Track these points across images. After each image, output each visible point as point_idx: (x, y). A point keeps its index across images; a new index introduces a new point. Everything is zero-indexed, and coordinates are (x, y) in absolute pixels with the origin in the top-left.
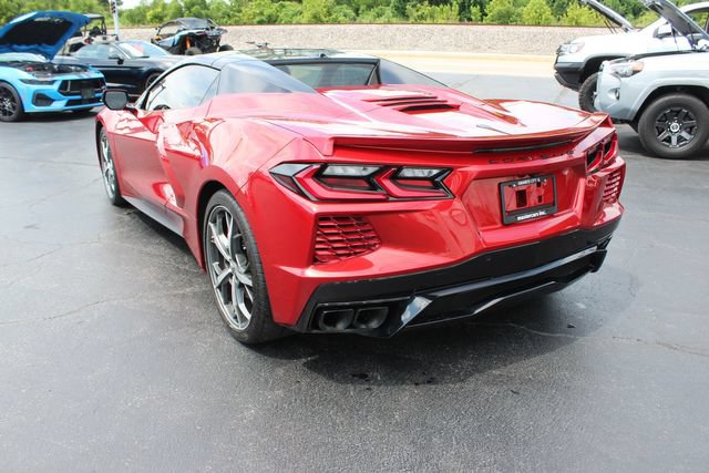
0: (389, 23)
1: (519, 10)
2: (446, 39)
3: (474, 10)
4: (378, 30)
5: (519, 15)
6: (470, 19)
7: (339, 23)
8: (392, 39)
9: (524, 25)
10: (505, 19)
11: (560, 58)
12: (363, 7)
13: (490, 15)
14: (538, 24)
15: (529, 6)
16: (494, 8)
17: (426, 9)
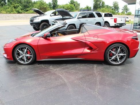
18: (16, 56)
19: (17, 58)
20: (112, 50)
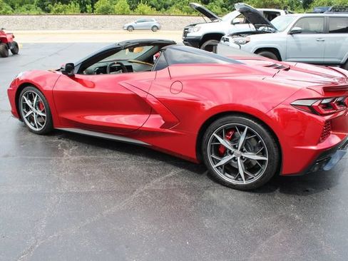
0: (40, 14)
1: (113, 6)
2: (77, 23)
3: (88, 7)
4: (37, 19)
5: (113, 9)
6: (87, 12)
7: (8, 14)
8: (47, 24)
9: (116, 14)
10: (106, 11)
11: (188, 35)
12: (17, 5)
13: (97, 9)
14: (123, 14)
15: (118, 5)
16: (98, 5)
17: (60, 6)
18: (23, 110)
19: (23, 114)
20: (220, 134)
